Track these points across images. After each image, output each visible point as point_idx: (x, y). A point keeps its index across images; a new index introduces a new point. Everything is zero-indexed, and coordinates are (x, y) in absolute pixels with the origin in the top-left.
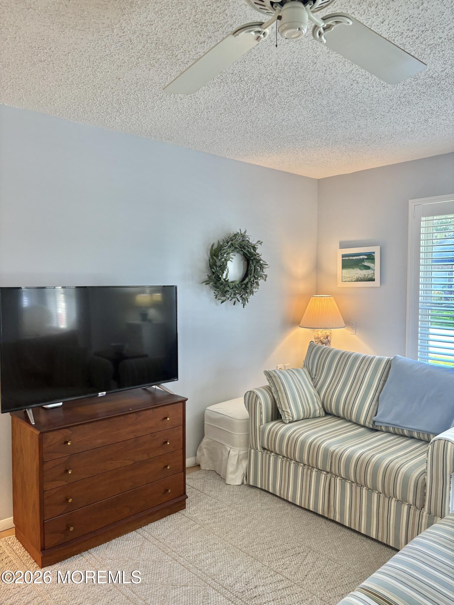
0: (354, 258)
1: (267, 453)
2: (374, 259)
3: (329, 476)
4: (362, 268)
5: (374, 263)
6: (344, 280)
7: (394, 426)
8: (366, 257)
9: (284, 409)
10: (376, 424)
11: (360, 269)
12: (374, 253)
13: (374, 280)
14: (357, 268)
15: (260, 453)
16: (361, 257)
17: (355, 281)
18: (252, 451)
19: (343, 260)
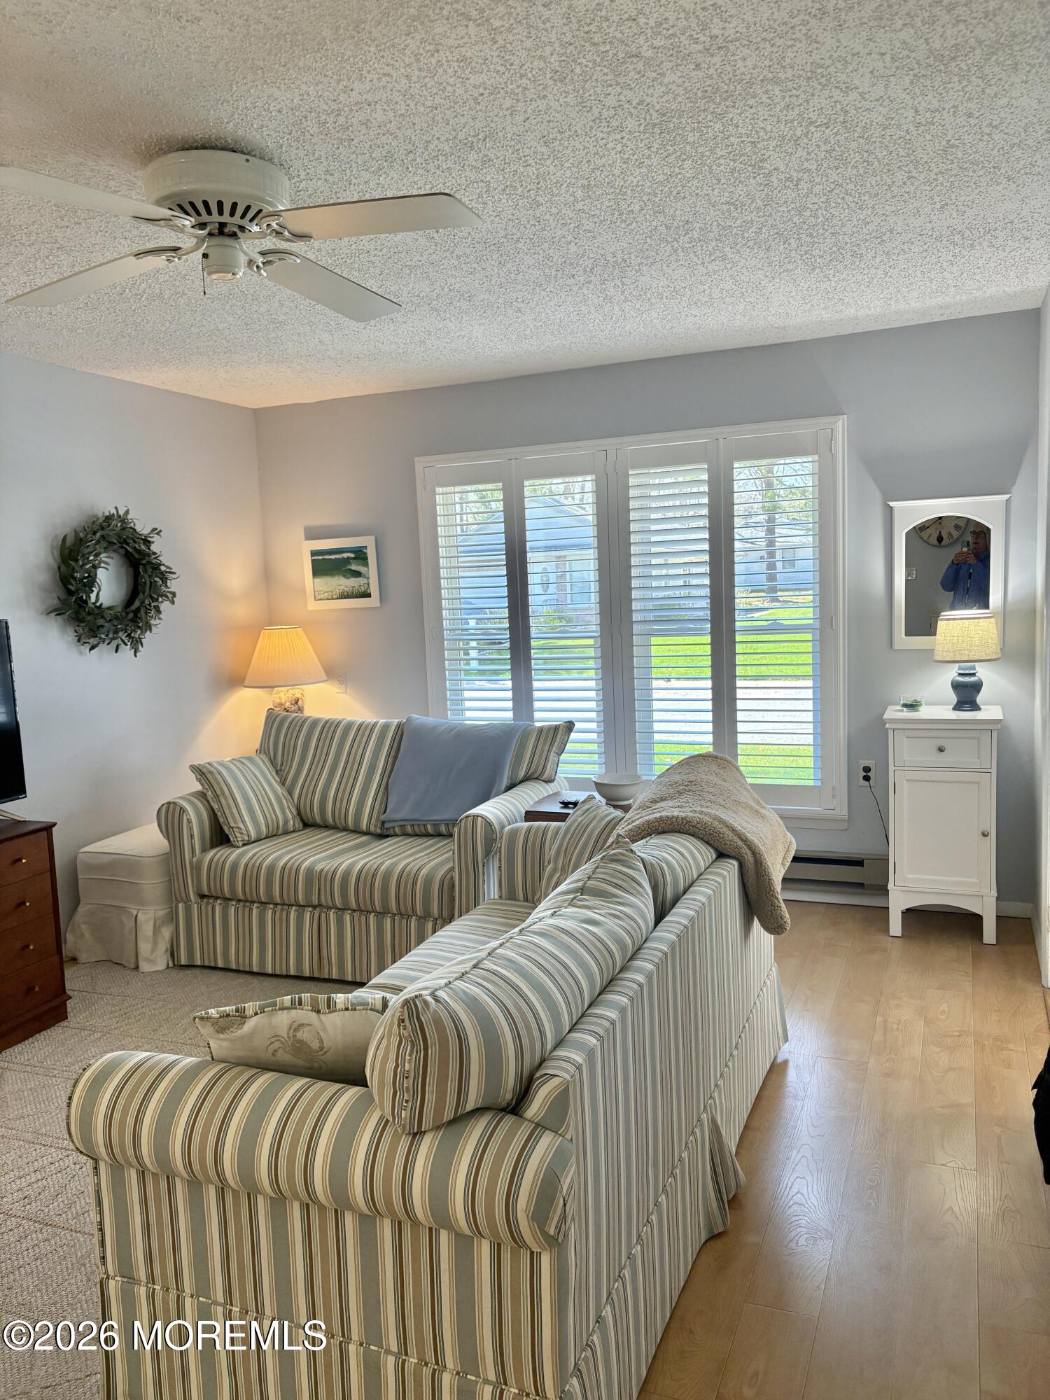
0: (333, 557)
1: (208, 904)
2: (367, 559)
3: (317, 912)
4: (348, 575)
5: (366, 565)
6: (318, 597)
7: (412, 823)
8: (352, 555)
9: (233, 825)
10: (387, 825)
11: (345, 577)
12: (366, 547)
13: (369, 595)
14: (338, 574)
15: (196, 905)
16: (345, 555)
17: (337, 599)
18: (180, 905)
19: (313, 561)
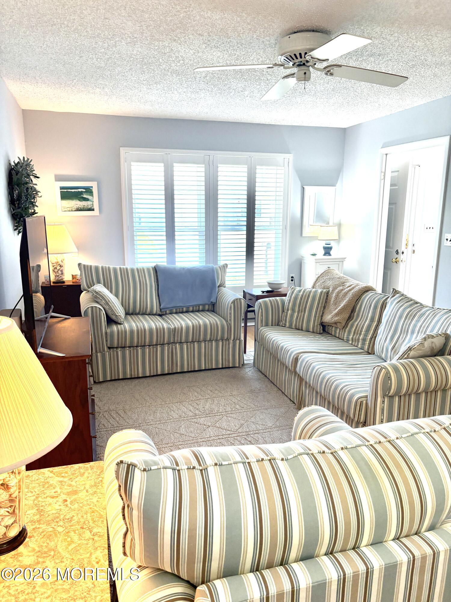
0: (73, 190)
1: (113, 351)
2: (93, 192)
4: (82, 200)
5: (92, 195)
6: (64, 210)
8: (84, 190)
10: (162, 310)
11: (79, 200)
12: (92, 187)
13: (93, 210)
14: (76, 199)
15: (107, 353)
16: (80, 190)
17: (75, 211)
18: (99, 354)
19: (61, 192)
